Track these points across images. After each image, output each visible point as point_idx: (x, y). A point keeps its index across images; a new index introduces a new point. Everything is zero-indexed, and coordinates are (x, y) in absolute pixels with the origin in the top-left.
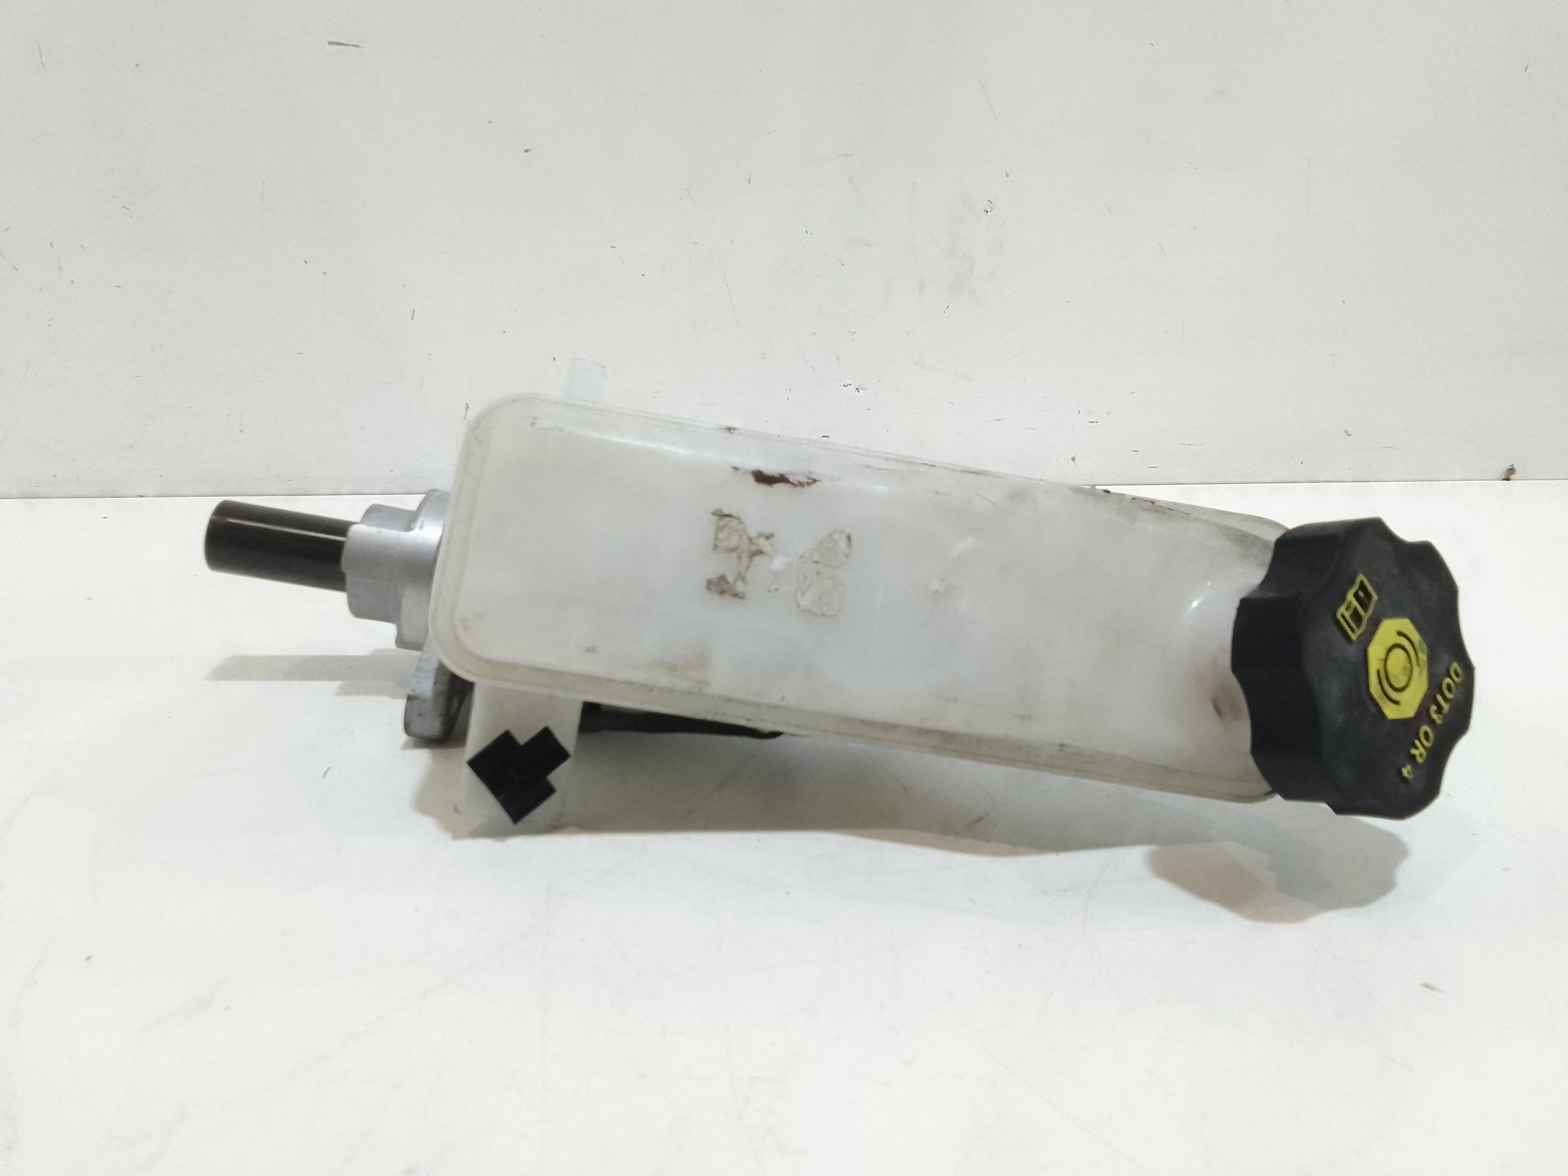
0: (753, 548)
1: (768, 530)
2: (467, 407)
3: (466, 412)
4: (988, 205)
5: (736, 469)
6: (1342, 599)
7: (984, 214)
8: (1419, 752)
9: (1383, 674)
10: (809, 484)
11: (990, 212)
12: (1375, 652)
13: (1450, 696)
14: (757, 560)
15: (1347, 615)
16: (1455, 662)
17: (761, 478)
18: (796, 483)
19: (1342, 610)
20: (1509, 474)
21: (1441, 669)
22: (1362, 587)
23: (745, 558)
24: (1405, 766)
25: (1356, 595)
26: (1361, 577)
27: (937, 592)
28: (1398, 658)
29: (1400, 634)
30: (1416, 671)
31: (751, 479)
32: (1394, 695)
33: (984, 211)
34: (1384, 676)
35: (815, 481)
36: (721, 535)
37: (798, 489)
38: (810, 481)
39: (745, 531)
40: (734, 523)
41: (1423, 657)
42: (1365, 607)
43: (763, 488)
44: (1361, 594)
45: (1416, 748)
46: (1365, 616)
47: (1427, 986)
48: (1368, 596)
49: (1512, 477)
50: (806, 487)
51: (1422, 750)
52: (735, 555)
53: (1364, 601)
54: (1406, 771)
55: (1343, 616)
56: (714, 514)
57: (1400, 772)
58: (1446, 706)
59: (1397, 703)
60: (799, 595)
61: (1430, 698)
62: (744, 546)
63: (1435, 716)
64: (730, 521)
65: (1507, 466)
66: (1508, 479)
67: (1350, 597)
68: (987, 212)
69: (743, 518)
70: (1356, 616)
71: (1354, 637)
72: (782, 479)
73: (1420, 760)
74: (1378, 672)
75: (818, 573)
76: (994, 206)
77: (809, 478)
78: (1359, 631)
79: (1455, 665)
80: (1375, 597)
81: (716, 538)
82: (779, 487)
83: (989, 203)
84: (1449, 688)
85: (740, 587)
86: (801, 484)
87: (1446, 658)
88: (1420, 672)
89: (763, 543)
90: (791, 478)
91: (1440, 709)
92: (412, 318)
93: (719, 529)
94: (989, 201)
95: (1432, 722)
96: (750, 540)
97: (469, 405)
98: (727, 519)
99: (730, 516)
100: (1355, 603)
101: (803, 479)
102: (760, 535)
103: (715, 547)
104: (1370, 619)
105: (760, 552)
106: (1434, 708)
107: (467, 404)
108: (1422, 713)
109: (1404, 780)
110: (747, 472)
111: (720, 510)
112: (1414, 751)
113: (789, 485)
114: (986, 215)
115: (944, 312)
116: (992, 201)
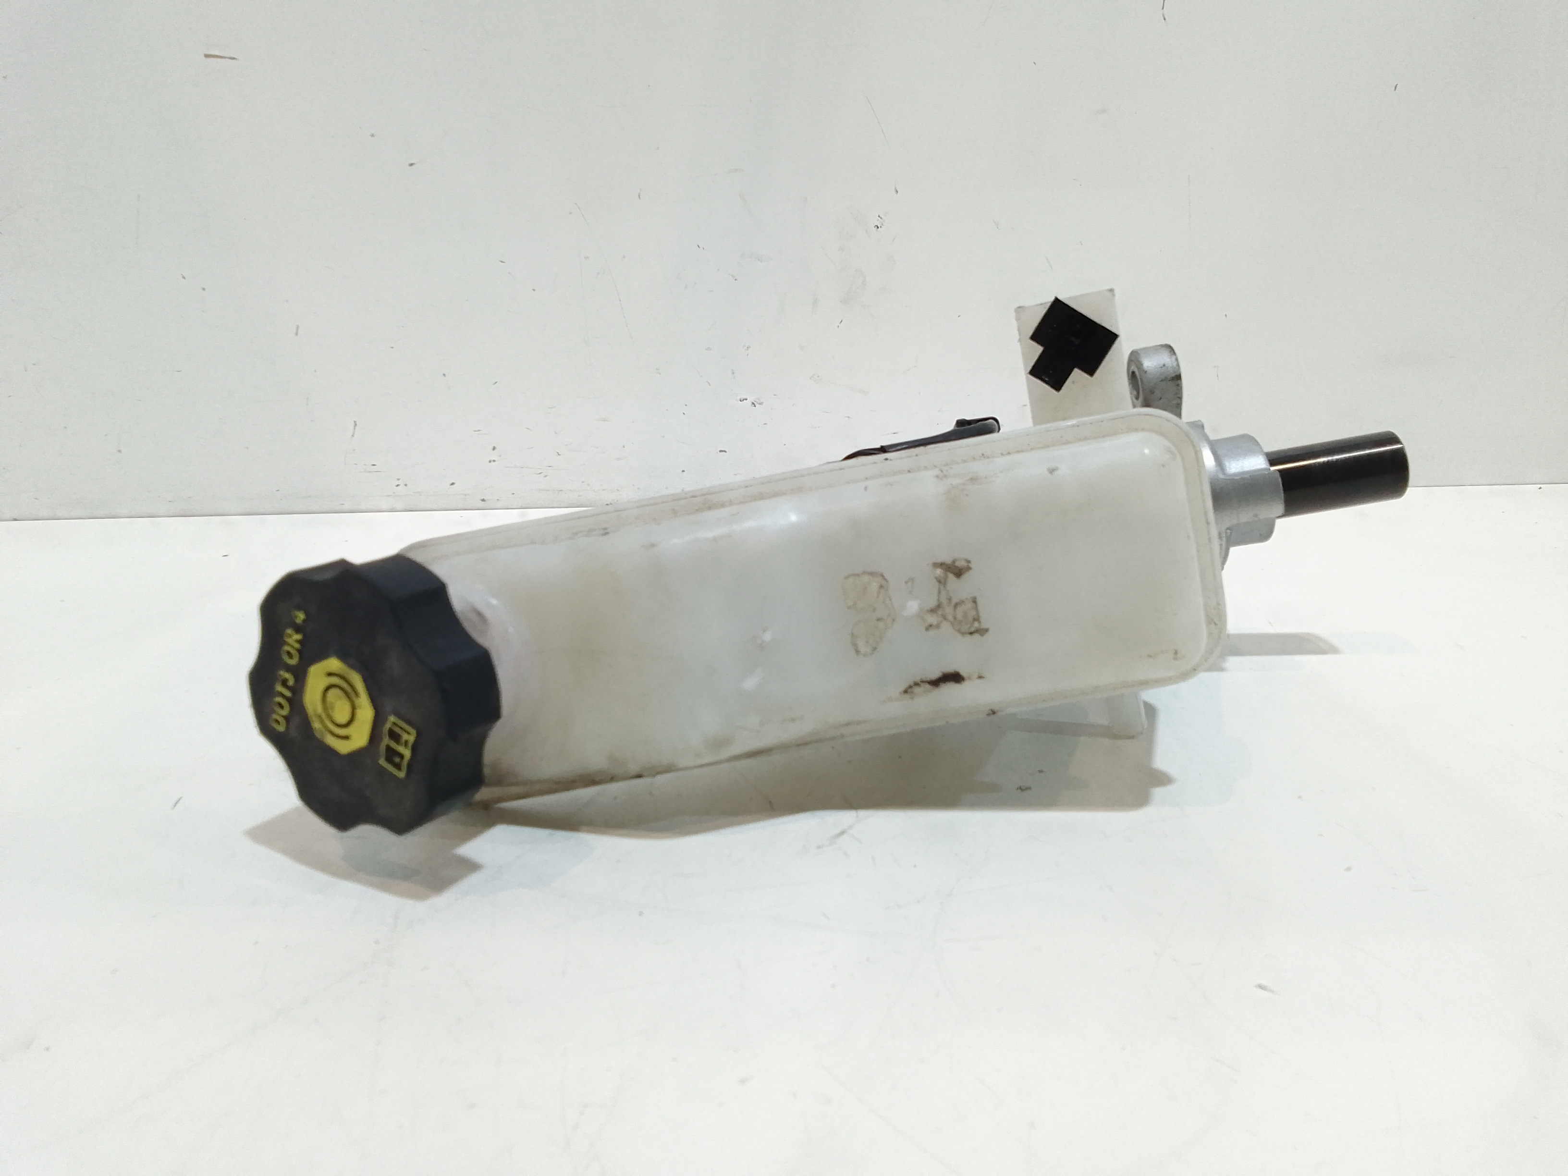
0: (940, 613)
1: (931, 633)
2: (356, 425)
3: (355, 428)
4: (878, 220)
5: (980, 677)
6: (414, 749)
7: (875, 229)
8: (293, 639)
9: (352, 694)
10: (911, 687)
11: (881, 227)
12: (366, 713)
13: (279, 699)
14: (933, 603)
15: (405, 737)
16: (282, 732)
17: (955, 678)
18: (922, 684)
19: (411, 738)
21: (296, 721)
22: (398, 767)
23: (944, 601)
24: (304, 621)
25: (402, 757)
26: (402, 774)
27: (764, 631)
28: (342, 713)
29: (346, 738)
30: (320, 709)
31: (963, 673)
32: (335, 680)
33: (875, 227)
34: (350, 694)
35: (906, 692)
36: (974, 613)
37: (918, 679)
38: (910, 690)
39: (952, 624)
40: (965, 628)
41: (316, 725)
42: (389, 749)
43: (950, 669)
44: (397, 760)
45: (298, 641)
46: (386, 741)
48: (389, 759)
50: (912, 684)
51: (289, 640)
52: (955, 600)
53: (391, 754)
54: (301, 616)
55: (408, 733)
56: (987, 630)
57: (306, 613)
58: (279, 688)
59: (330, 674)
60: (884, 583)
61: (298, 690)
62: (949, 610)
63: (287, 675)
64: (970, 628)
67: (407, 753)
68: (878, 227)
69: (959, 636)
70: (394, 736)
71: (392, 719)
72: (936, 683)
73: (289, 631)
74: (357, 694)
75: (874, 610)
76: (884, 221)
77: (912, 692)
78: (388, 726)
79: (281, 728)
80: (382, 762)
81: (976, 609)
82: (935, 675)
83: (879, 219)
84: (281, 706)
85: (939, 572)
86: (916, 684)
87: (293, 733)
88: (315, 710)
89: (932, 619)
90: (928, 686)
91: (284, 683)
92: (297, 334)
93: (977, 619)
94: (879, 216)
95: (288, 668)
96: (945, 618)
97: (357, 423)
98: (972, 629)
99: (971, 633)
100: (401, 749)
101: (917, 690)
102: (938, 626)
103: (974, 601)
104: (381, 740)
105: (933, 611)
106: (291, 682)
107: (355, 422)
108: (300, 674)
109: (300, 608)
110: (969, 678)
111: (982, 635)
112: (298, 637)
113: (928, 679)
114: (876, 230)
115: (838, 327)
116: (883, 217)
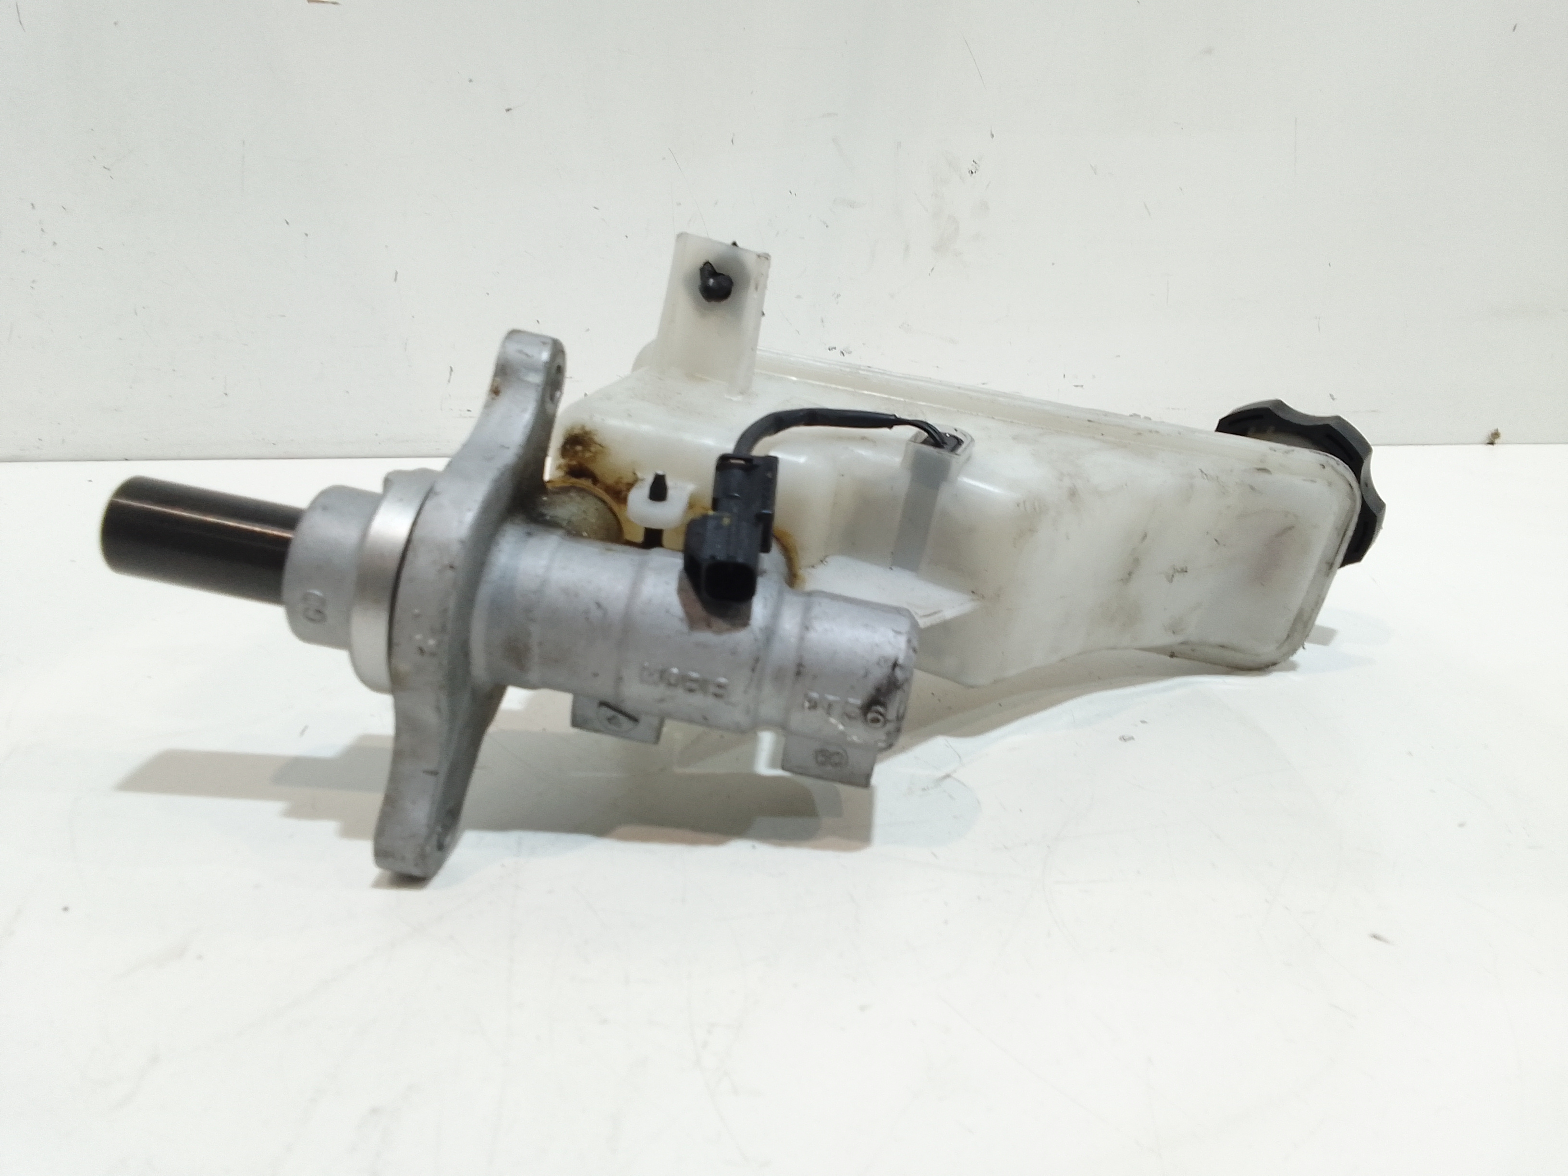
2: (452, 370)
3: (451, 374)
4: (972, 165)
7: (969, 175)
11: (975, 172)
20: (1493, 439)
33: (969, 172)
47: (1375, 937)
49: (1496, 441)
65: (1492, 429)
66: (1492, 443)
68: (972, 173)
76: (979, 166)
83: (974, 164)
92: (395, 280)
94: (973, 162)
97: (454, 367)
107: (451, 367)
114: (971, 176)
115: (929, 274)
116: (977, 162)
